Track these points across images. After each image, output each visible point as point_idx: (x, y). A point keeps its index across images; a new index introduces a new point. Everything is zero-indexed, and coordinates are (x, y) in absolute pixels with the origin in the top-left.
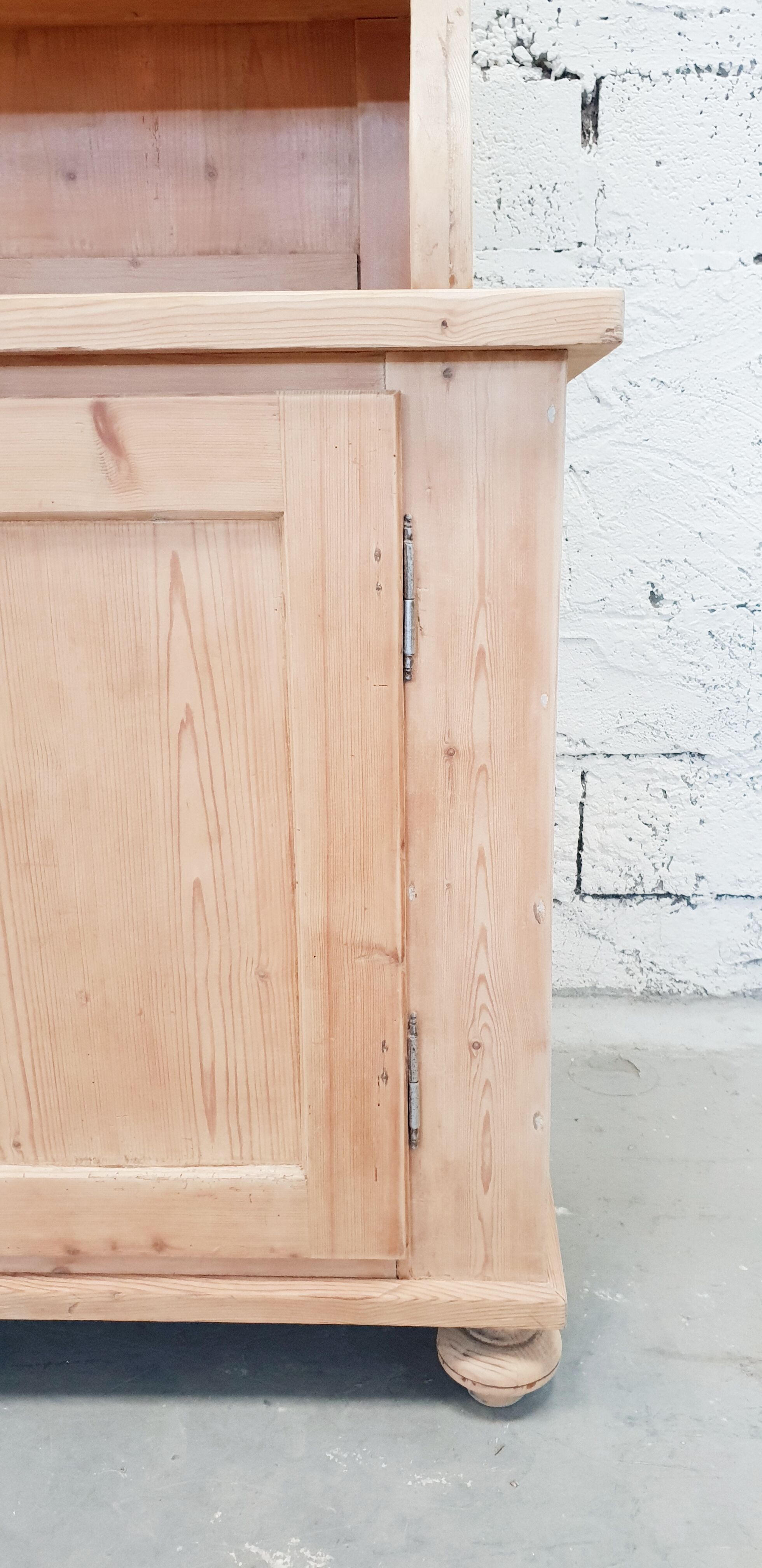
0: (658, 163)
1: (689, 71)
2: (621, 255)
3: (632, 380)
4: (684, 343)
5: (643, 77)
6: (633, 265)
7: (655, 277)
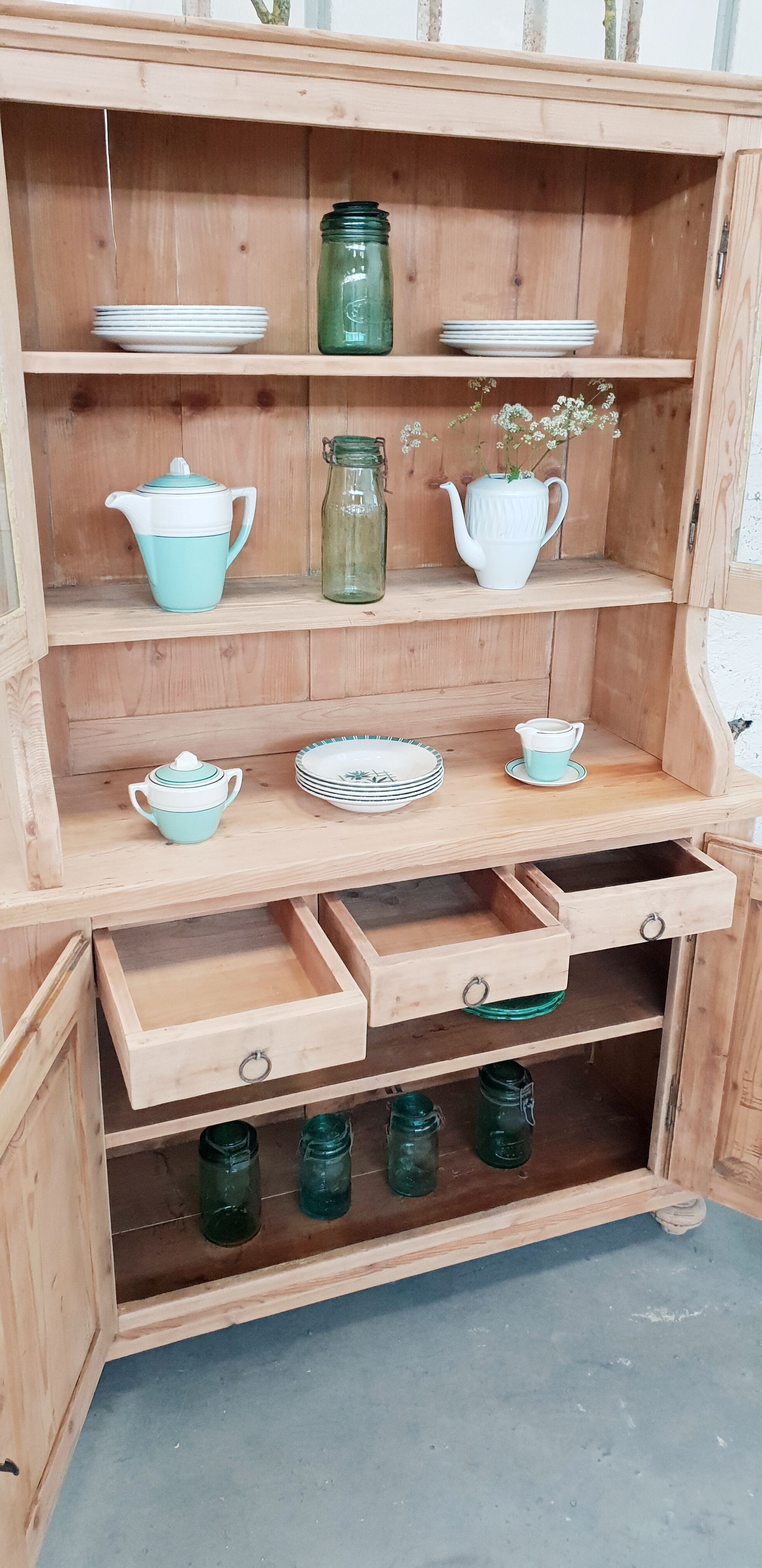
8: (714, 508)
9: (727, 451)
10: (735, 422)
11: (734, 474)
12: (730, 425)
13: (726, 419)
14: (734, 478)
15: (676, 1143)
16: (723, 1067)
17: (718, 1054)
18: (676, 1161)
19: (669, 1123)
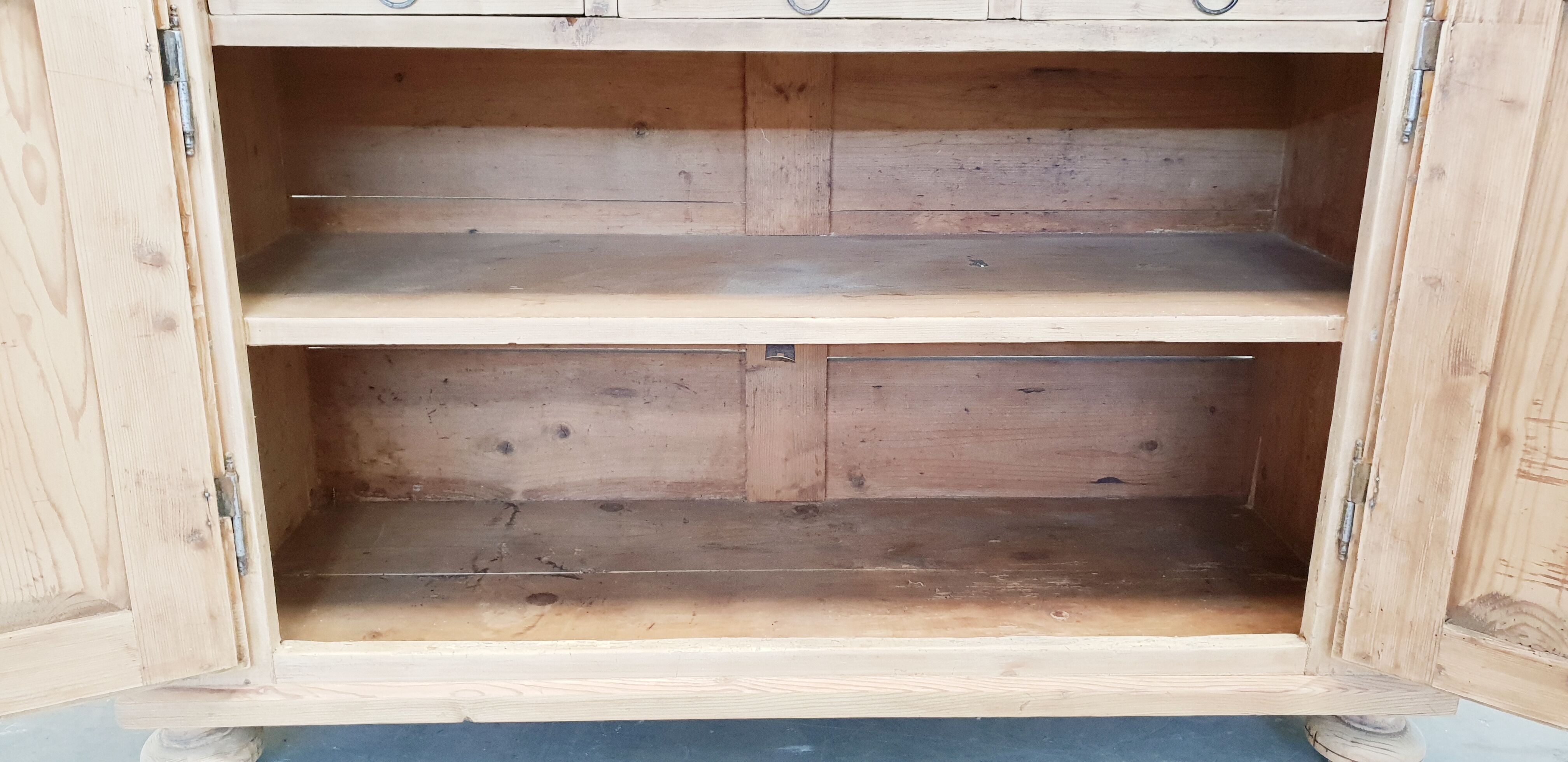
15: (1361, 576)
16: (1477, 399)
17: (1467, 373)
18: (1362, 614)
19: (1345, 539)
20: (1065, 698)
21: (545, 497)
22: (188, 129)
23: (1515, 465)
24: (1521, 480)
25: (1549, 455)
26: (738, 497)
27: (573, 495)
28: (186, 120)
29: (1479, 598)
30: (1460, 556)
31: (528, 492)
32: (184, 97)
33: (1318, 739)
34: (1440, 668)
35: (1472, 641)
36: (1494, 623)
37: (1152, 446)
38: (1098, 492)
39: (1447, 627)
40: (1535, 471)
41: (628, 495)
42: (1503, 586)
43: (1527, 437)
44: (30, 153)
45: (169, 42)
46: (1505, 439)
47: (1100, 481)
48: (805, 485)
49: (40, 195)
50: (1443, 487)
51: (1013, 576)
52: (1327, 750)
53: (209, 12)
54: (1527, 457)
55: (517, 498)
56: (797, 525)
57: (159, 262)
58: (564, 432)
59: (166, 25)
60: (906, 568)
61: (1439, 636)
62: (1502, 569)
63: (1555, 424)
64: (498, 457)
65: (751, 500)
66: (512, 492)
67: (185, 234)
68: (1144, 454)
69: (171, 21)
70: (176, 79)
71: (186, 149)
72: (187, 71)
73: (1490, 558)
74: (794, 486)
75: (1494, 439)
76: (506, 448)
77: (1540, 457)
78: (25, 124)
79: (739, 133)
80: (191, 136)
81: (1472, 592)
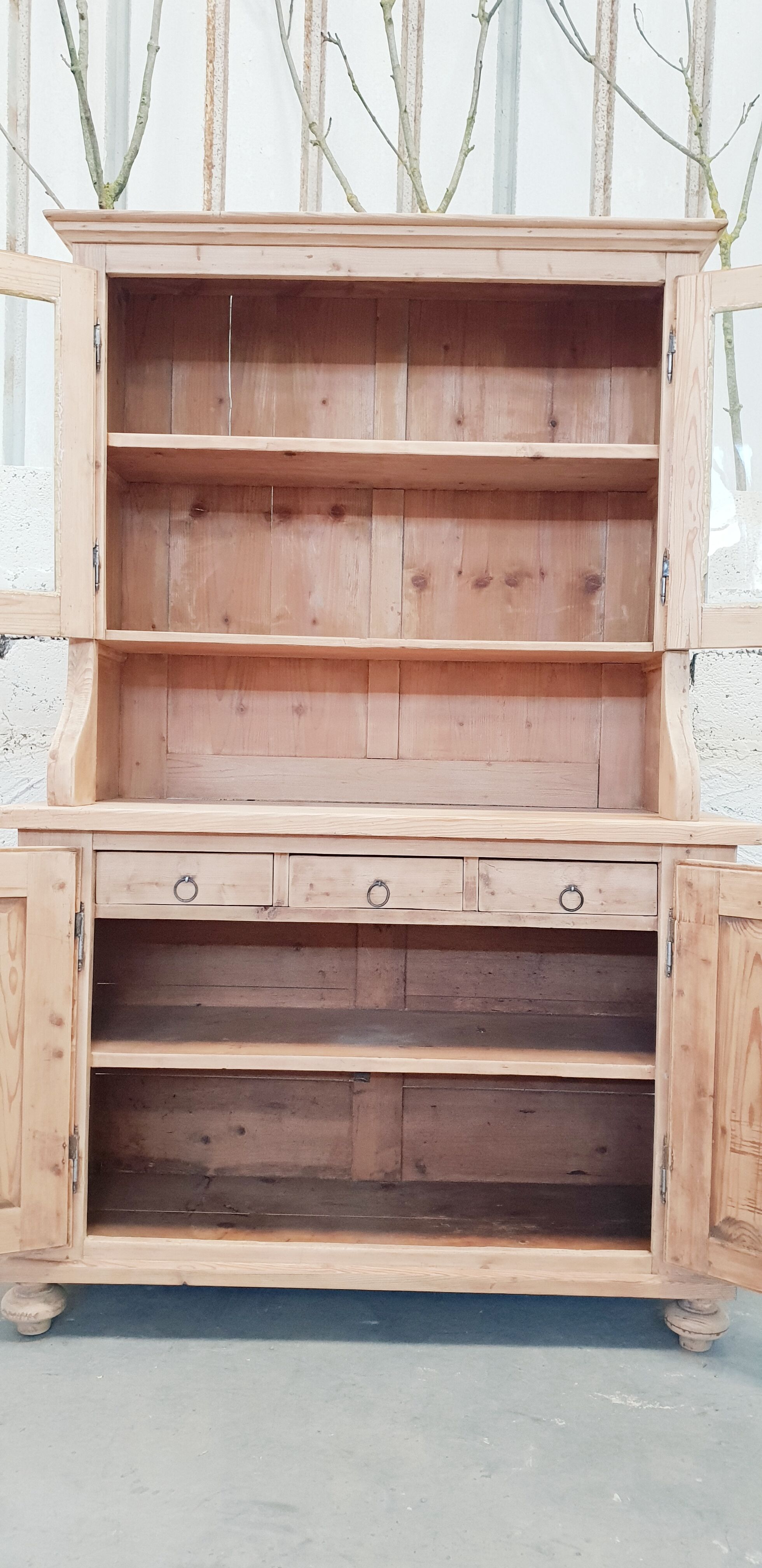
0: (727, 696)
1: (743, 652)
2: (707, 742)
3: (714, 807)
4: (743, 789)
5: (718, 654)
6: (714, 747)
7: (726, 753)
8: (683, 558)
9: (691, 508)
10: (695, 485)
11: (699, 527)
12: (692, 487)
13: (687, 481)
14: (699, 531)
15: (670, 1210)
16: (710, 1110)
17: (704, 1096)
18: (673, 1234)
19: (664, 1191)
20: (515, 1282)
21: (227, 1174)
22: (80, 958)
23: (729, 1146)
24: (732, 1153)
25: (742, 1139)
26: (346, 1178)
27: (245, 1172)
28: (80, 954)
29: (723, 1220)
30: (713, 1198)
31: (217, 1170)
32: (81, 943)
33: (668, 1319)
34: (710, 1263)
35: (722, 1246)
36: (731, 1235)
37: (603, 1150)
38: (570, 1180)
39: (711, 1238)
40: (737, 1149)
41: (278, 1174)
42: (731, 1213)
43: (732, 1130)
44: (13, 970)
45: (79, 918)
46: (724, 1131)
47: (573, 1173)
48: (389, 1170)
49: (14, 990)
50: (701, 1159)
51: (503, 1223)
52: (672, 1324)
53: (96, 903)
54: (733, 1140)
55: (210, 1173)
56: (381, 1194)
57: (59, 1023)
58: (242, 1131)
59: (79, 911)
60: (442, 1217)
61: (708, 1244)
62: (730, 1203)
63: (742, 1123)
64: (200, 1146)
65: (355, 1180)
66: (207, 1169)
67: (73, 1009)
68: (599, 1156)
69: (81, 908)
70: (79, 935)
71: (79, 968)
72: (84, 931)
73: (724, 1198)
74: (382, 1171)
75: (720, 1131)
76: (206, 1140)
77: (738, 1141)
78: (13, 956)
79: (354, 949)
80: (81, 961)
81: (720, 1218)
